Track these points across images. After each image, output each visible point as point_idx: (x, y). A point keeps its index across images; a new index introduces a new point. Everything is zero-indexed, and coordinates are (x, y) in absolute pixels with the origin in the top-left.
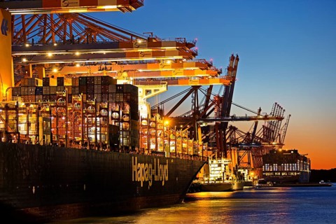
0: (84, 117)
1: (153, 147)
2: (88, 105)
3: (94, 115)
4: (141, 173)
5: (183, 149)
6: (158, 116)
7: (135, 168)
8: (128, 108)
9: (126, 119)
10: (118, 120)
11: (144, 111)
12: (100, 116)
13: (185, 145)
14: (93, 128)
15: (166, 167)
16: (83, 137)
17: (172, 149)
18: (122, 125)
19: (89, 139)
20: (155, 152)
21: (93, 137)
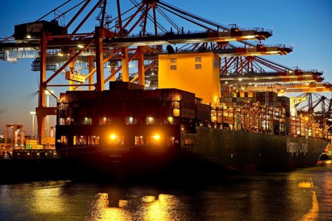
0: (259, 115)
1: (298, 133)
2: (261, 109)
3: (265, 114)
4: (292, 148)
5: (316, 135)
6: (301, 115)
7: (288, 145)
8: (284, 110)
9: (283, 116)
10: (278, 117)
11: (293, 112)
12: (268, 114)
13: (317, 132)
14: (265, 122)
15: (306, 145)
16: (259, 126)
17: (310, 134)
18: (281, 120)
19: (262, 128)
20: (300, 136)
21: (264, 126)
